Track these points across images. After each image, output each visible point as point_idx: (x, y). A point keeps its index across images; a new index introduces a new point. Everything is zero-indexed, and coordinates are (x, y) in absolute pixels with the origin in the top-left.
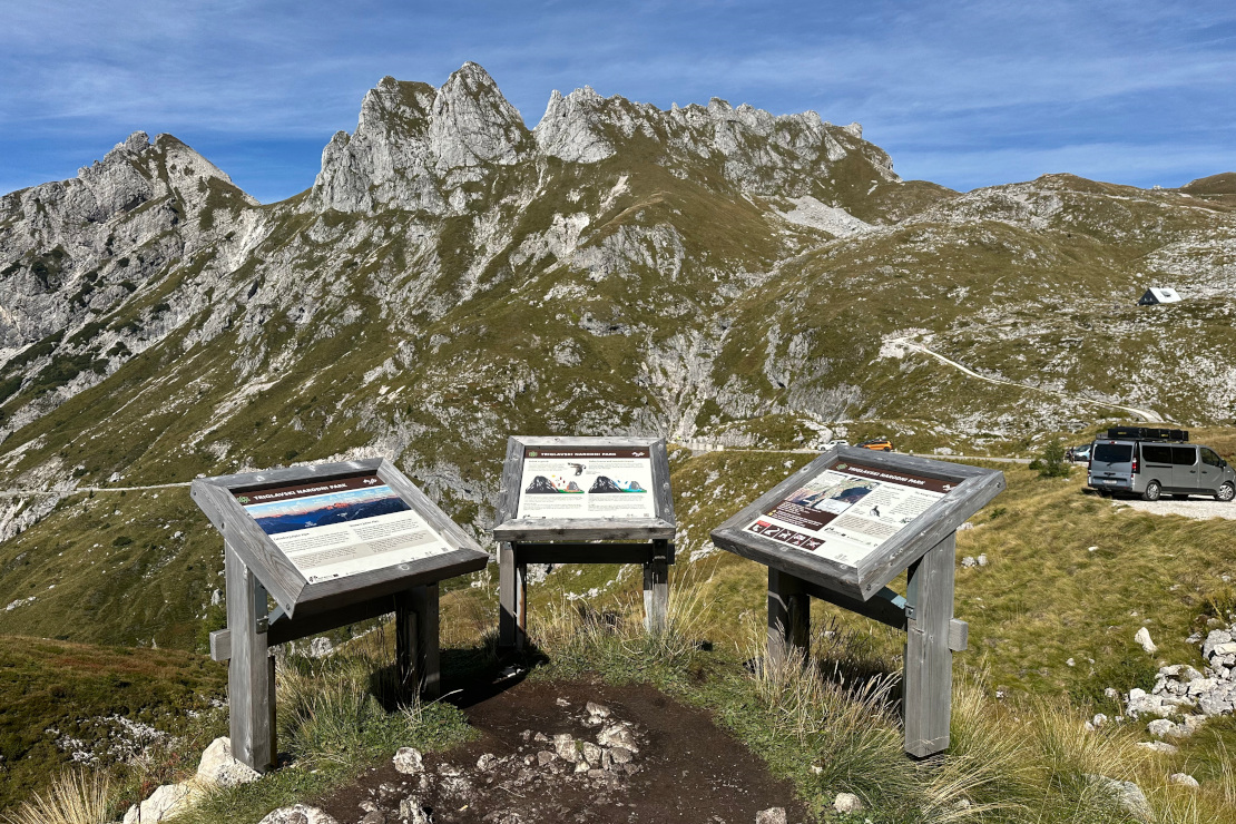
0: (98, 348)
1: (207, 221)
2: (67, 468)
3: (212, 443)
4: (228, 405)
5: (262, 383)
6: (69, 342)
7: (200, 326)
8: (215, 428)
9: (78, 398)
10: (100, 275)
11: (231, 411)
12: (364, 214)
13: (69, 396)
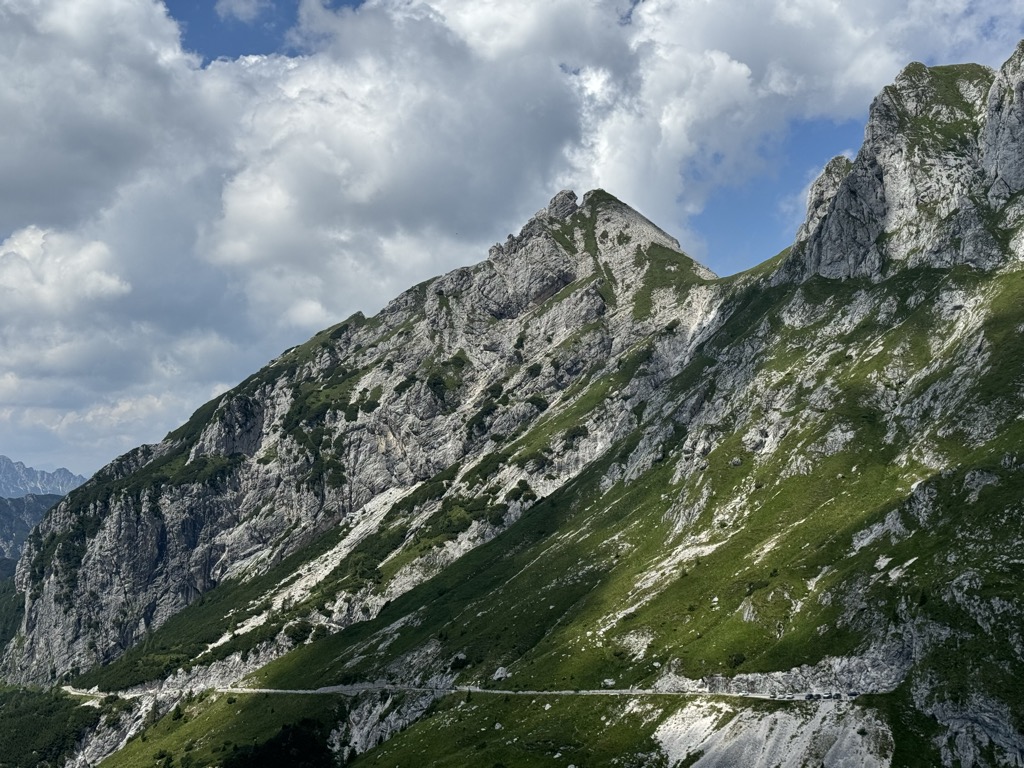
0: (495, 491)
1: (643, 305)
2: (444, 656)
3: (626, 632)
4: (652, 577)
5: (700, 545)
6: (463, 480)
7: (624, 458)
8: (632, 610)
9: (468, 557)
10: (506, 387)
11: (657, 585)
12: (867, 279)
13: (458, 555)
